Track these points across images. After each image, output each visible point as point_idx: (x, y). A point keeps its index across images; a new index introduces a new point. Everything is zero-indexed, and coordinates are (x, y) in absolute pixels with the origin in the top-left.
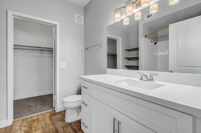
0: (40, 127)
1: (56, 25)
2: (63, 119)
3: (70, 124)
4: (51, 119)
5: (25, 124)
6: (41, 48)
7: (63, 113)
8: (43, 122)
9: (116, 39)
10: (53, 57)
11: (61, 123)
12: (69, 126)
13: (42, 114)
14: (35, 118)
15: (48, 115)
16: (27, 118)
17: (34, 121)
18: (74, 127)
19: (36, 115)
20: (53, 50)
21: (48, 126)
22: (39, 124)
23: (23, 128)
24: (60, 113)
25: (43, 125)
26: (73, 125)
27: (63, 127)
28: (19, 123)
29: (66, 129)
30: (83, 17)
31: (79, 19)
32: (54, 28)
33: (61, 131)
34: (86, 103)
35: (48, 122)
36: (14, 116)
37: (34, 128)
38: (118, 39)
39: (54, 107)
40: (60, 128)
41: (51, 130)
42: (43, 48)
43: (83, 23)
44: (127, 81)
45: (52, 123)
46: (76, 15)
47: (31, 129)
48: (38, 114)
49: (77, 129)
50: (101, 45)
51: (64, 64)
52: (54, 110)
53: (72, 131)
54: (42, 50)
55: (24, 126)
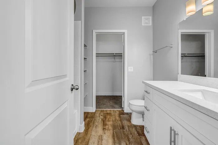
0: (111, 119)
1: (124, 33)
2: (129, 120)
3: (135, 126)
4: (120, 117)
5: (102, 114)
6: (114, 54)
7: (130, 115)
8: (113, 117)
9: (204, 33)
10: (122, 61)
11: (127, 122)
12: (134, 128)
13: (114, 110)
14: (109, 112)
15: (118, 113)
16: (103, 110)
17: (107, 113)
18: (138, 130)
19: (109, 110)
20: (122, 55)
21: (117, 121)
22: (111, 117)
23: (101, 117)
24: (127, 114)
25: (114, 119)
26: (137, 128)
27: (128, 126)
28: (99, 113)
29: (131, 129)
30: (151, 18)
31: (147, 21)
32: (123, 35)
33: (126, 129)
34: (148, 108)
35: (118, 118)
36: (96, 107)
37: (107, 119)
38: (208, 33)
39: (123, 107)
40: (126, 126)
41: (119, 125)
42: (115, 54)
43: (151, 24)
44: (203, 92)
45: (121, 120)
46: (143, 17)
47: (106, 119)
48: (111, 110)
49: (141, 132)
50: (171, 46)
51: (131, 68)
52: (123, 110)
53: (136, 132)
54: (115, 56)
55: (102, 115)
